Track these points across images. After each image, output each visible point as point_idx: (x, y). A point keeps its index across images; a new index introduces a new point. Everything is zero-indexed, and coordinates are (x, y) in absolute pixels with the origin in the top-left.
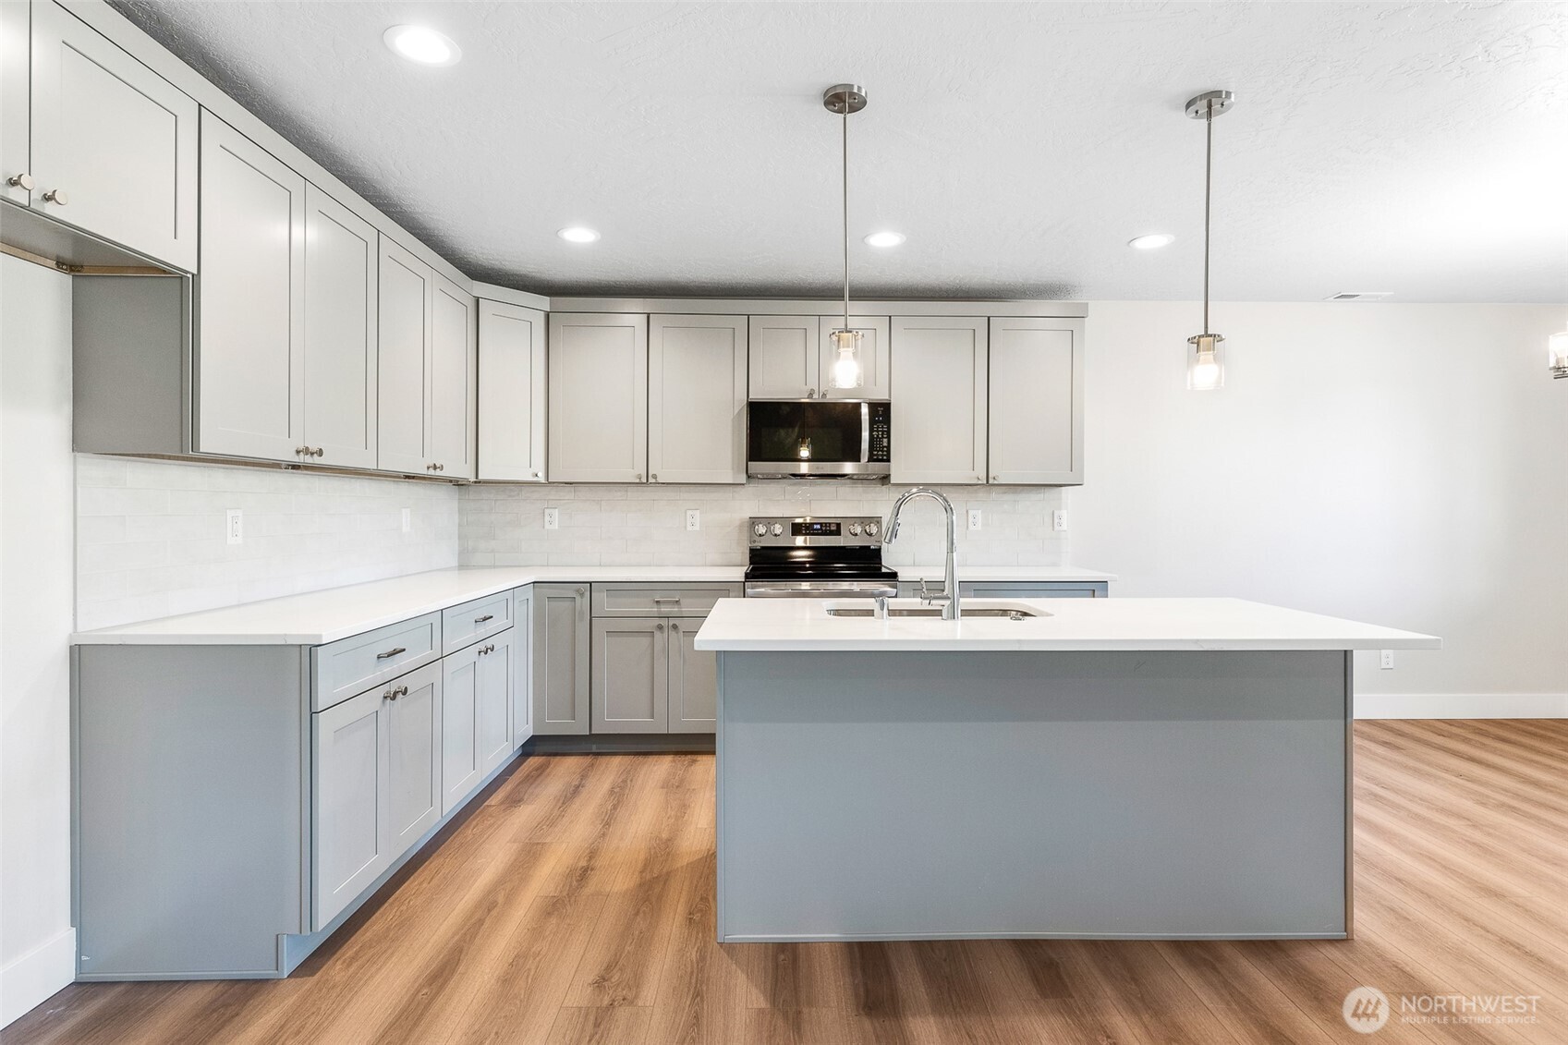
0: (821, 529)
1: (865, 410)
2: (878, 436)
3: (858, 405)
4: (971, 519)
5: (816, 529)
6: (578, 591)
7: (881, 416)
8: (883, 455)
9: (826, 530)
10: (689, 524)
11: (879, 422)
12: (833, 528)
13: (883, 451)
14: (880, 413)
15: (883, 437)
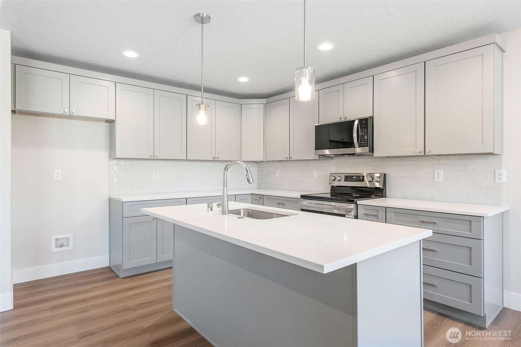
0: (356, 178)
1: (356, 123)
2: (363, 134)
3: (354, 121)
4: (436, 175)
5: (354, 179)
6: (260, 198)
7: (364, 125)
8: (365, 144)
9: (358, 179)
10: (314, 176)
11: (363, 127)
12: (361, 178)
13: (365, 142)
14: (364, 123)
15: (365, 135)
